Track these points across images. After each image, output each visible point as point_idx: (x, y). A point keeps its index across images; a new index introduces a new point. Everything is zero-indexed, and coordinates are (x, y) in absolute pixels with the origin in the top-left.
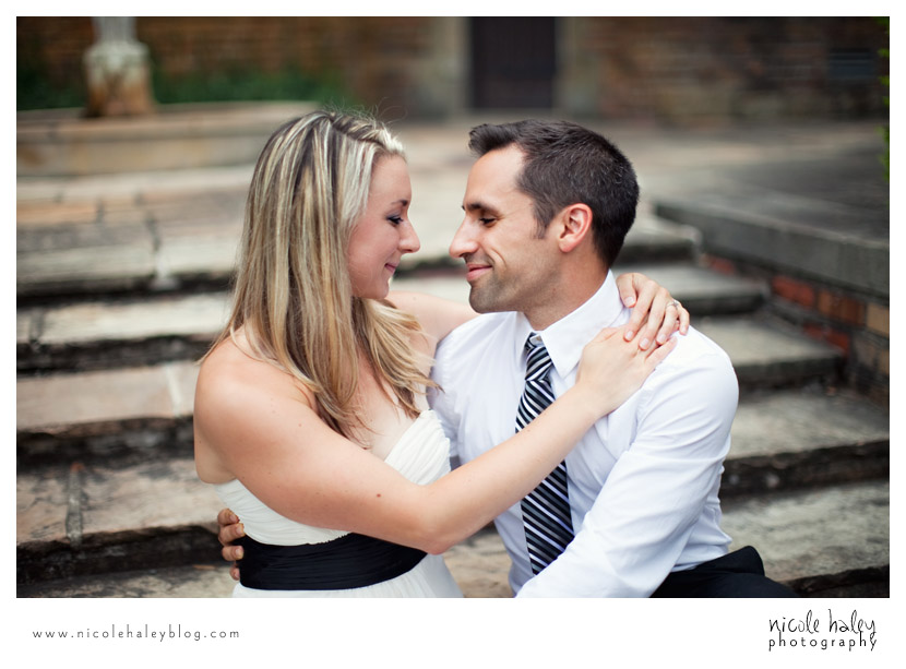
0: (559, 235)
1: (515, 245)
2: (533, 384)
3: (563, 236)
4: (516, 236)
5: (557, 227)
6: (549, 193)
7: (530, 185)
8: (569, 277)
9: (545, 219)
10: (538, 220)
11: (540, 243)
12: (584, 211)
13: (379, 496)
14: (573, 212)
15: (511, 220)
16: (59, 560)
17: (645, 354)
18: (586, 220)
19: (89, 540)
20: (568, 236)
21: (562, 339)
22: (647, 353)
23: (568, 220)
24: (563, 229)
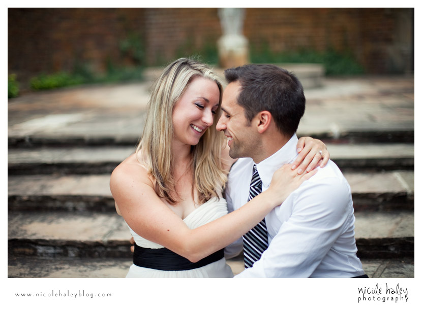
0: (257, 125)
1: (238, 129)
2: (252, 188)
3: (259, 125)
4: (238, 125)
5: (256, 121)
6: (251, 106)
7: (242, 102)
8: (265, 142)
9: (250, 118)
10: (247, 118)
11: (249, 128)
12: (267, 115)
13: (168, 230)
14: (263, 115)
15: (235, 118)
16: (100, 250)
17: (300, 176)
18: (268, 118)
19: (111, 243)
20: (261, 126)
21: (265, 169)
22: (301, 176)
23: (261, 118)
24: (258, 122)
